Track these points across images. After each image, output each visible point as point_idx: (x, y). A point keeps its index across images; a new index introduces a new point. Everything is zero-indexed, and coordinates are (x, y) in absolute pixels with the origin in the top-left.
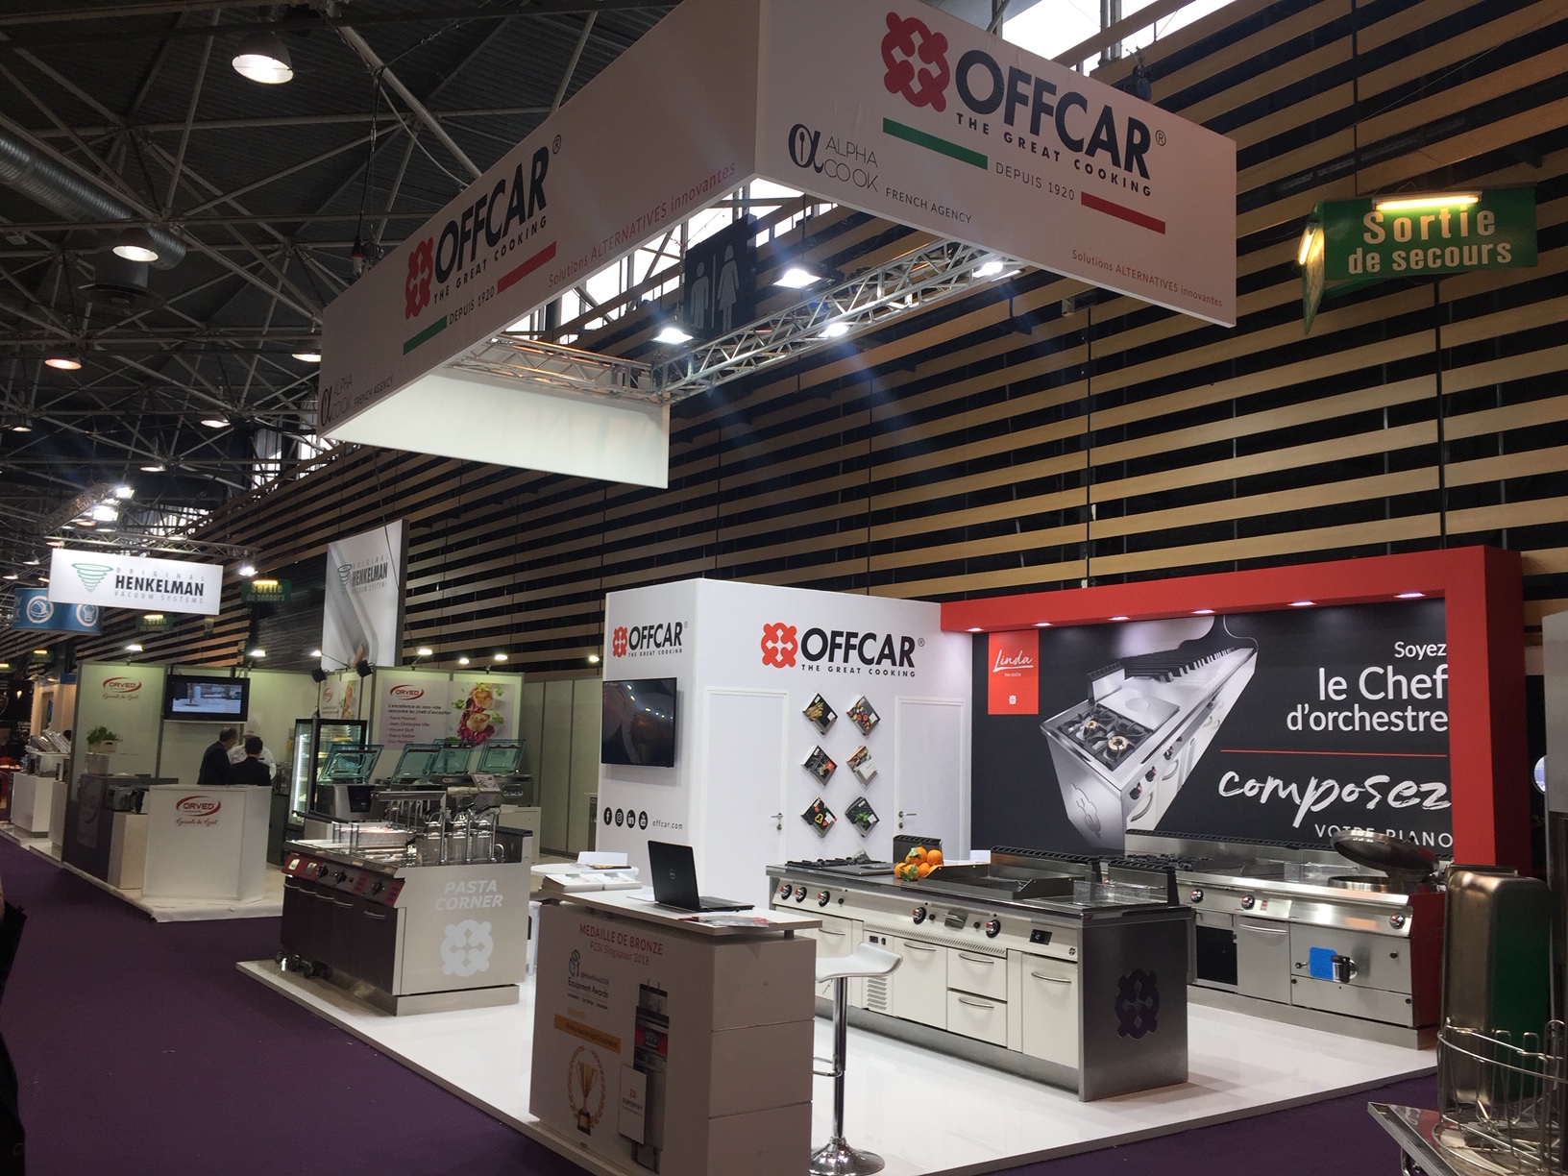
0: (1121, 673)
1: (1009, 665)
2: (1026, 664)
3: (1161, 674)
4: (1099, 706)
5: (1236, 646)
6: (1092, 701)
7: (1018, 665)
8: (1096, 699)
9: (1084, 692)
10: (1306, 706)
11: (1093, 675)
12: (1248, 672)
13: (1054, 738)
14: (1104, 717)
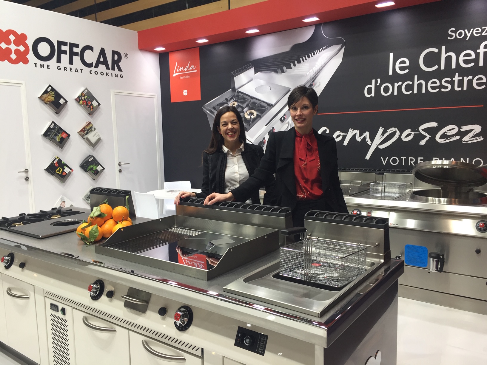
0: (252, 70)
1: (182, 71)
2: (193, 70)
3: (278, 68)
4: (239, 92)
5: (329, 44)
6: (234, 89)
7: (187, 71)
8: (236, 87)
9: (229, 84)
10: (379, 80)
11: (234, 73)
12: (338, 61)
13: (211, 114)
14: (241, 99)
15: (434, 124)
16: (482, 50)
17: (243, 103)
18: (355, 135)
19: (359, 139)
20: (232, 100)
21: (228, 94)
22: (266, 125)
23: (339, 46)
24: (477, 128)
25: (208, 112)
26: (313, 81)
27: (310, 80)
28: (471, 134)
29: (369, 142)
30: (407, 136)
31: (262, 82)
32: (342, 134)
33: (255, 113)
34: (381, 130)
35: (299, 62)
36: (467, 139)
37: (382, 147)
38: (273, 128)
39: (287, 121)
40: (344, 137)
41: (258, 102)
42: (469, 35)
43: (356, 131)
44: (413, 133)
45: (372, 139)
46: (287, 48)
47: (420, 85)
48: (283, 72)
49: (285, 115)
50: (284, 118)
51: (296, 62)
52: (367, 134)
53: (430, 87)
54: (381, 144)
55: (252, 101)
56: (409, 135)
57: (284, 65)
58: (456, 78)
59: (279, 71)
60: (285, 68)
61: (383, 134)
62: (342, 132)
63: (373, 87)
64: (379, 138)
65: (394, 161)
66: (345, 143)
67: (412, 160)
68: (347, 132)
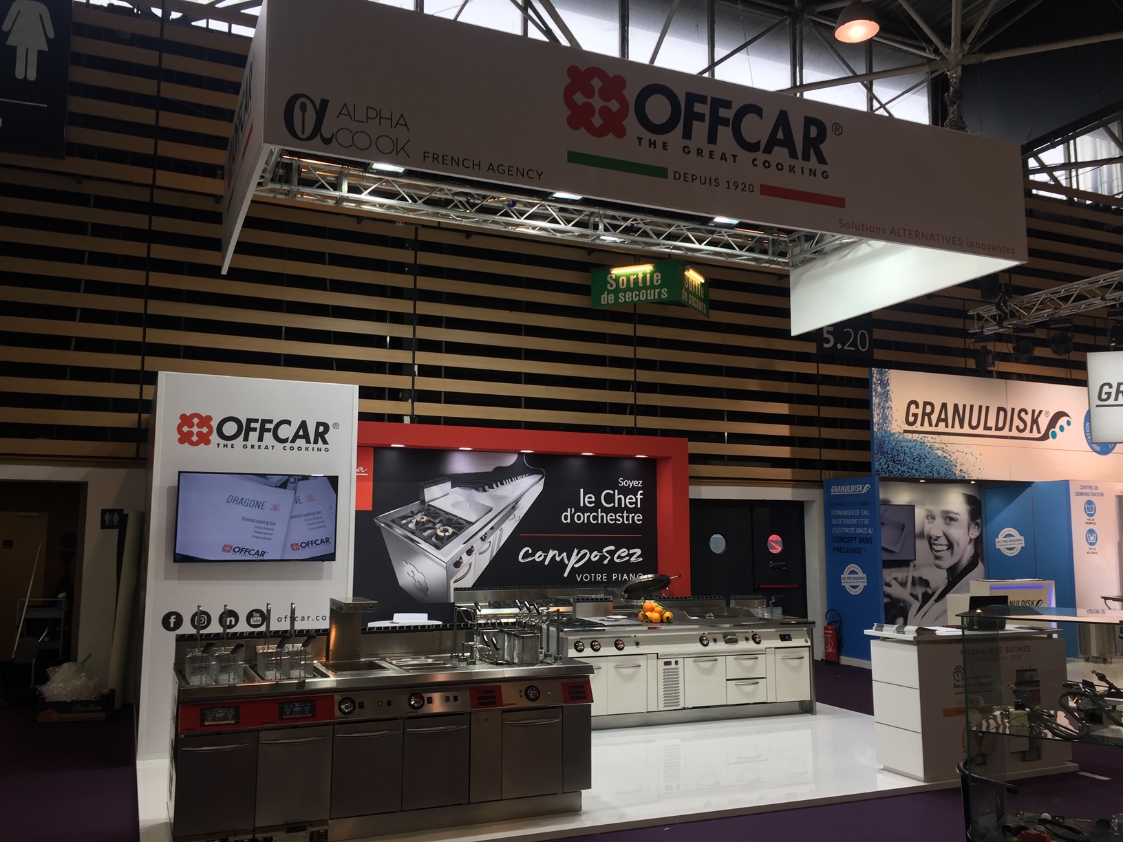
0: (449, 484)
2: (361, 472)
3: (479, 486)
4: (429, 505)
5: (531, 473)
6: (423, 502)
8: (426, 500)
9: (418, 496)
10: (573, 509)
11: (424, 484)
12: (539, 488)
13: (387, 528)
14: (433, 513)
15: (612, 548)
16: (639, 497)
17: (436, 518)
18: (555, 555)
19: (558, 559)
20: (420, 514)
21: (415, 506)
22: (464, 544)
23: (540, 476)
24: (639, 552)
25: (383, 525)
26: (516, 504)
27: (514, 502)
28: (635, 556)
29: (566, 562)
30: (595, 556)
31: (461, 498)
32: (543, 554)
33: (451, 530)
34: (576, 551)
35: (502, 484)
36: (633, 559)
37: (576, 566)
38: (472, 547)
39: (489, 540)
40: (546, 557)
41: (456, 518)
42: (631, 485)
43: (556, 552)
44: (599, 554)
45: (569, 559)
46: (489, 469)
47: (602, 517)
48: (485, 491)
49: (486, 533)
50: (485, 537)
51: (499, 483)
52: (564, 555)
53: (609, 518)
54: (575, 563)
55: (447, 516)
56: (596, 556)
57: (486, 484)
58: (625, 515)
59: (481, 489)
60: (486, 487)
61: (577, 555)
62: (543, 552)
63: (569, 514)
64: (574, 558)
65: (586, 577)
66: (547, 563)
67: (599, 576)
68: (548, 553)
